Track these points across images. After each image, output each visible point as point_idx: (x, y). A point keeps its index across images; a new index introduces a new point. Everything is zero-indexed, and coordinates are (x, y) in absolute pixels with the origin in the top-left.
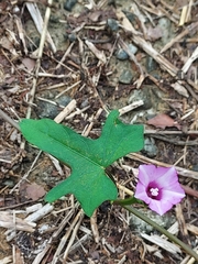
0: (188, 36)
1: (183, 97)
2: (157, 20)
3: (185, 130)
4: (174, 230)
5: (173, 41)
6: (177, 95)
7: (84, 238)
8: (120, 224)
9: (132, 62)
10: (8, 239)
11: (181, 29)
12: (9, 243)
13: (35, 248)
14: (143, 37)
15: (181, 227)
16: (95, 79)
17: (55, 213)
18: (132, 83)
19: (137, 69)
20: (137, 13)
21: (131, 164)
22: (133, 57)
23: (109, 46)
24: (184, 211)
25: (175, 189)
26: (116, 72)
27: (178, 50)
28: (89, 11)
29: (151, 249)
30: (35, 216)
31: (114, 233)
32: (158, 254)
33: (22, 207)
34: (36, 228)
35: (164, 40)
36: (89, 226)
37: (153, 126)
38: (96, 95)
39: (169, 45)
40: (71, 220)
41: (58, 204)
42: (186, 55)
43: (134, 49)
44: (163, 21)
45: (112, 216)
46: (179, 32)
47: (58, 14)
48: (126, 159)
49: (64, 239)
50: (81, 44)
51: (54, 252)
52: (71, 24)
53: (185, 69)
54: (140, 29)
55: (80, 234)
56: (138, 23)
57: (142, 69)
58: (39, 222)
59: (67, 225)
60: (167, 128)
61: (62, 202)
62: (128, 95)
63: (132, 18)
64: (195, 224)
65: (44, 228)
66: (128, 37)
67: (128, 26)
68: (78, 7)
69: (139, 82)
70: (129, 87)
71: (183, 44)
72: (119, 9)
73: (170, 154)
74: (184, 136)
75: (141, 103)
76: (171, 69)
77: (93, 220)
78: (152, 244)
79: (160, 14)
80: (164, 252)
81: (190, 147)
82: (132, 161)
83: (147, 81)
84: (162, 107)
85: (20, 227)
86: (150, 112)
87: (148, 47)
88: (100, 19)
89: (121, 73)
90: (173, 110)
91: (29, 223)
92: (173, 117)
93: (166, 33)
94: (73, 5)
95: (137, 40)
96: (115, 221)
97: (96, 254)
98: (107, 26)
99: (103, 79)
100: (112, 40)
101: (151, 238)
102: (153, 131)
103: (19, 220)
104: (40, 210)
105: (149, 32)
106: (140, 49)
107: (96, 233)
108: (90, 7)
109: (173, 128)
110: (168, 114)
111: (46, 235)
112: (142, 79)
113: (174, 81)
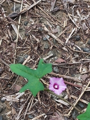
0: (67, 31)
1: (66, 52)
2: (56, 26)
3: (68, 63)
4: (66, 97)
5: (62, 33)
6: (64, 51)
7: (36, 103)
8: (48, 97)
9: (48, 41)
10: (10, 105)
11: (64, 29)
12: (10, 106)
13: (20, 107)
14: (51, 32)
15: (69, 96)
16: (36, 48)
17: (25, 95)
18: (49, 48)
19: (50, 43)
20: (49, 24)
21: (50, 76)
22: (48, 39)
23: (40, 36)
24: (69, 91)
25: (63, 85)
26: (43, 45)
27: (64, 36)
28: (33, 25)
29: (59, 105)
30: (19, 96)
31: (46, 100)
32: (61, 106)
33: (14, 94)
34: (19, 100)
35: (59, 33)
36: (37, 98)
37: (57, 63)
38: (37, 53)
39: (60, 34)
40: (31, 97)
41: (26, 92)
42: (66, 37)
43: (49, 37)
44: (58, 26)
45: (45, 94)
46: (63, 30)
47: (22, 27)
48: (48, 74)
49: (29, 104)
50: (31, 36)
51: (26, 108)
52: (27, 30)
53: (66, 42)
54: (50, 30)
55: (34, 101)
56: (50, 28)
57: (52, 43)
58: (20, 98)
59: (30, 99)
60: (62, 63)
61: (28, 91)
62: (48, 52)
63: (47, 26)
64: (73, 95)
65: (22, 100)
66: (47, 33)
67: (46, 29)
68: (29, 24)
69: (51, 48)
70: (48, 50)
71: (65, 34)
72: (43, 24)
73: (63, 71)
74: (68, 65)
75: (52, 55)
76: (62, 42)
77: (38, 96)
78: (59, 103)
79: (57, 24)
80: (63, 105)
81: (70, 69)
82: (51, 75)
83: (54, 47)
84: (59, 56)
85: (14, 101)
86: (56, 58)
87: (53, 36)
88: (36, 27)
89: (45, 45)
90: (63, 56)
91: (17, 99)
92: (63, 59)
93: (59, 30)
94: (27, 23)
95: (50, 34)
96: (46, 96)
97: (40, 108)
98: (39, 30)
99: (39, 48)
100: (41, 34)
101: (59, 101)
102: (57, 64)
103: (13, 98)
104: (20, 94)
105: (54, 31)
106: (51, 37)
107: (40, 101)
108: (33, 24)
109: (64, 62)
110: (62, 58)
111: (23, 103)
112: (52, 47)
113: (63, 47)
